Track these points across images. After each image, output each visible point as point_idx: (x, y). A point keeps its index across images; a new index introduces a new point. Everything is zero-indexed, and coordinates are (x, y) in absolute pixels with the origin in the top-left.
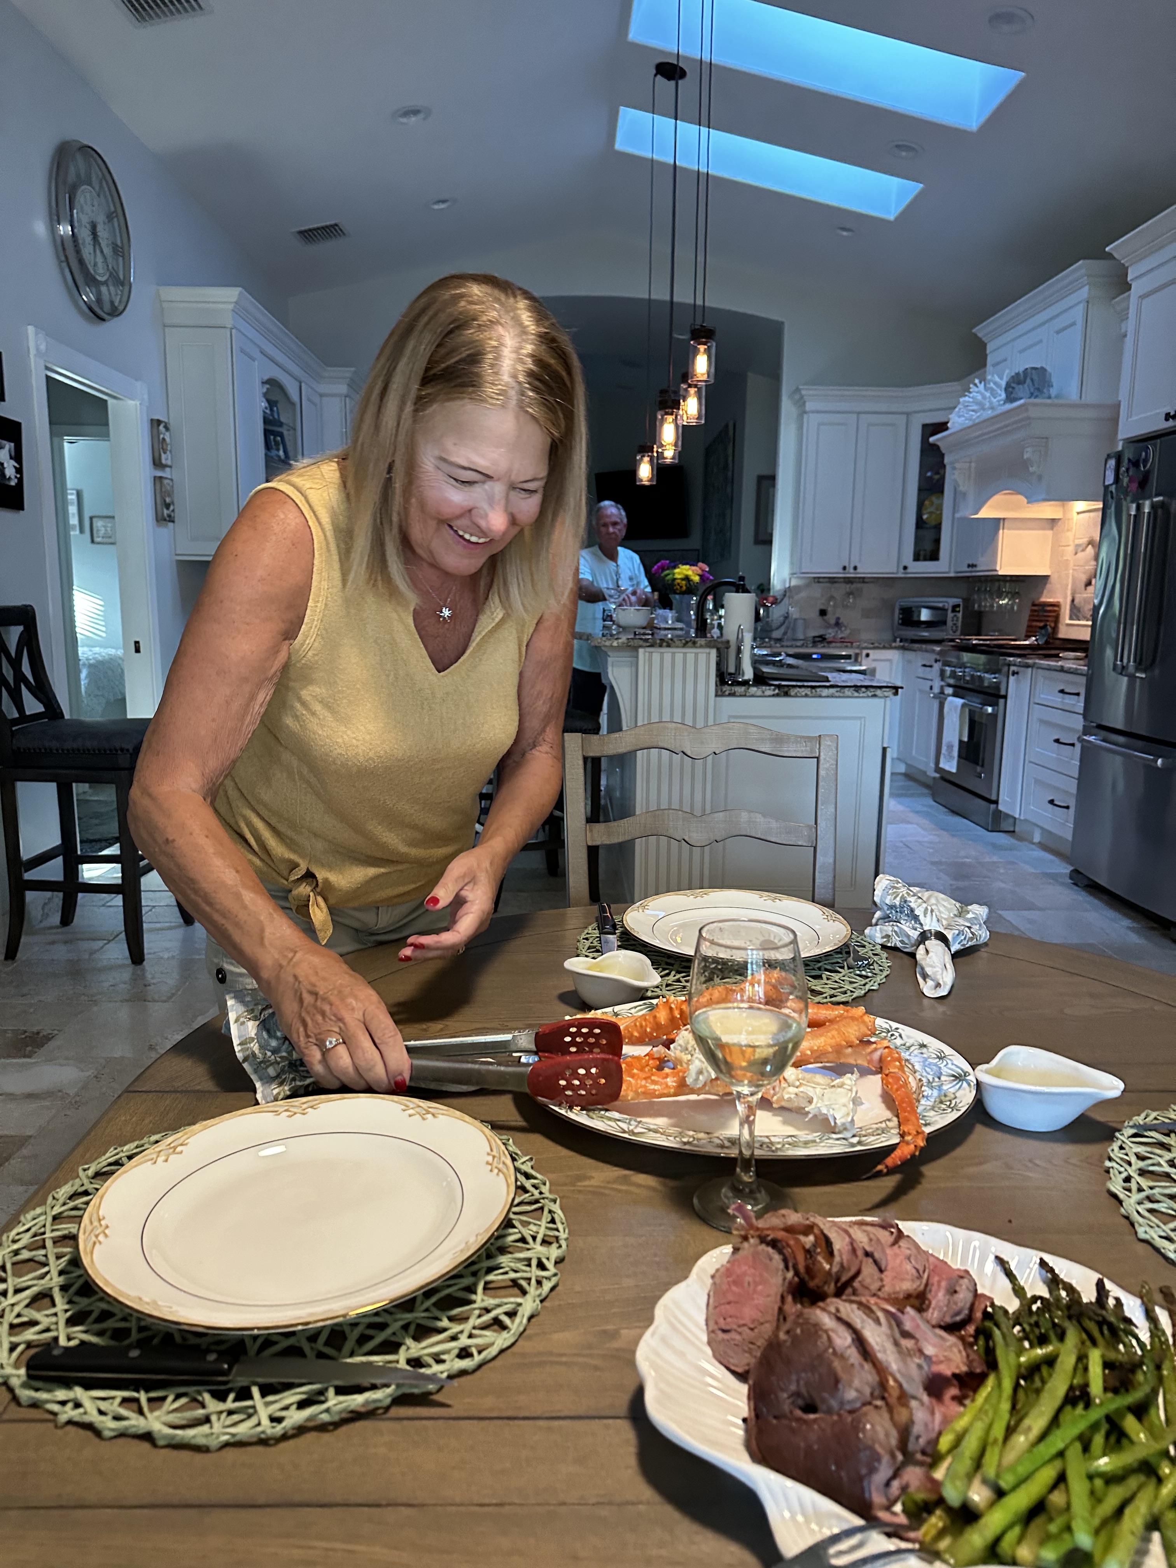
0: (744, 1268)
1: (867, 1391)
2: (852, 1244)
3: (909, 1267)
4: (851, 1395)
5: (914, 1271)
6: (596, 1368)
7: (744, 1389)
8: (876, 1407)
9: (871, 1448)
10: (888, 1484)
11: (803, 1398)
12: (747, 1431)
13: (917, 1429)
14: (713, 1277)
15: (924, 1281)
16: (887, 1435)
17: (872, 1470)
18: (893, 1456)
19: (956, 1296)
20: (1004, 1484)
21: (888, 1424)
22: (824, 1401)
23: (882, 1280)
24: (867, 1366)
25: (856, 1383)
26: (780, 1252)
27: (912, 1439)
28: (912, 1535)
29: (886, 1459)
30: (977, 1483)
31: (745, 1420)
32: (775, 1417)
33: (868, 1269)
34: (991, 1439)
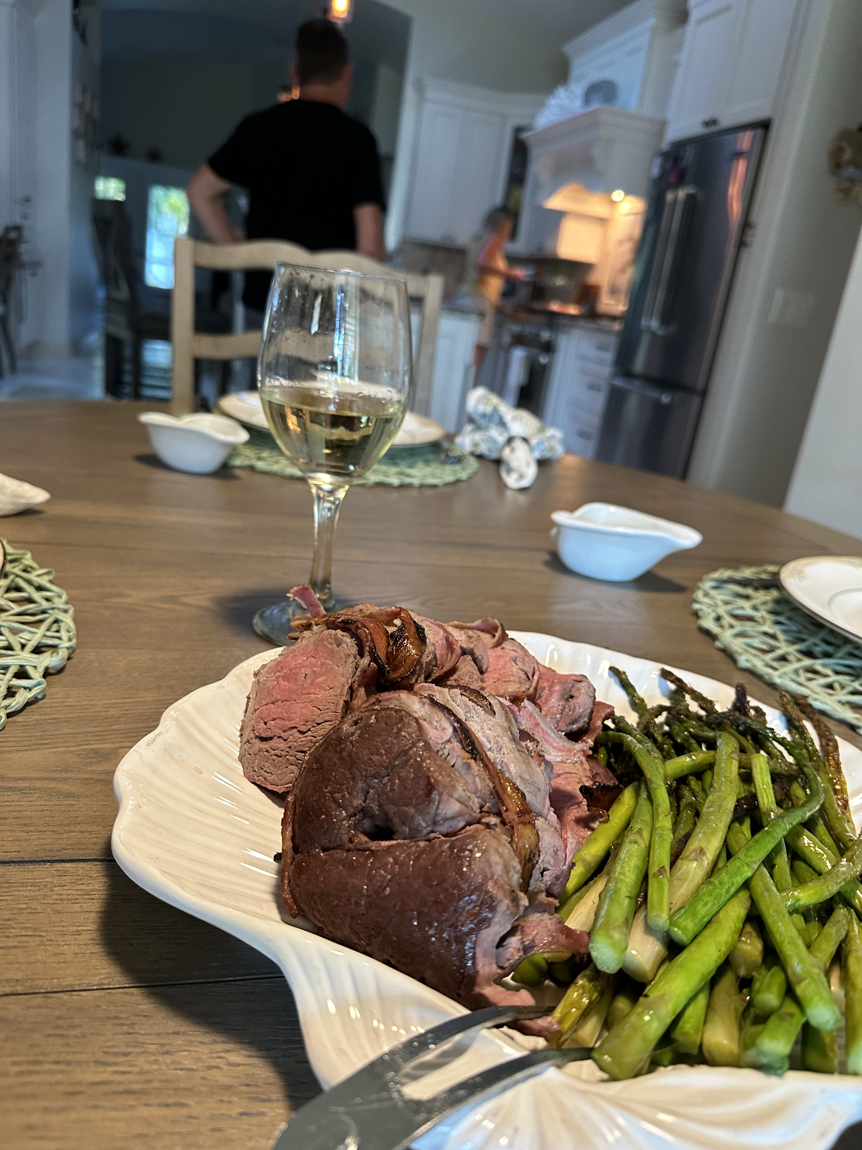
0: (301, 659)
1: (475, 803)
2: (447, 639)
3: (515, 669)
4: (452, 807)
5: (522, 674)
6: (69, 795)
7: (280, 813)
8: (488, 826)
9: (480, 888)
10: (501, 943)
11: (372, 817)
12: (281, 873)
13: (545, 859)
14: (256, 675)
15: (534, 684)
16: (506, 868)
17: (483, 923)
18: (515, 900)
19: (572, 702)
20: (680, 934)
21: (507, 850)
22: (405, 819)
23: (482, 681)
24: (476, 767)
25: (460, 791)
26: (354, 635)
27: (536, 874)
28: (542, 1023)
29: (505, 904)
30: (638, 933)
31: (278, 857)
32: (324, 850)
33: (466, 667)
34: (654, 869)
